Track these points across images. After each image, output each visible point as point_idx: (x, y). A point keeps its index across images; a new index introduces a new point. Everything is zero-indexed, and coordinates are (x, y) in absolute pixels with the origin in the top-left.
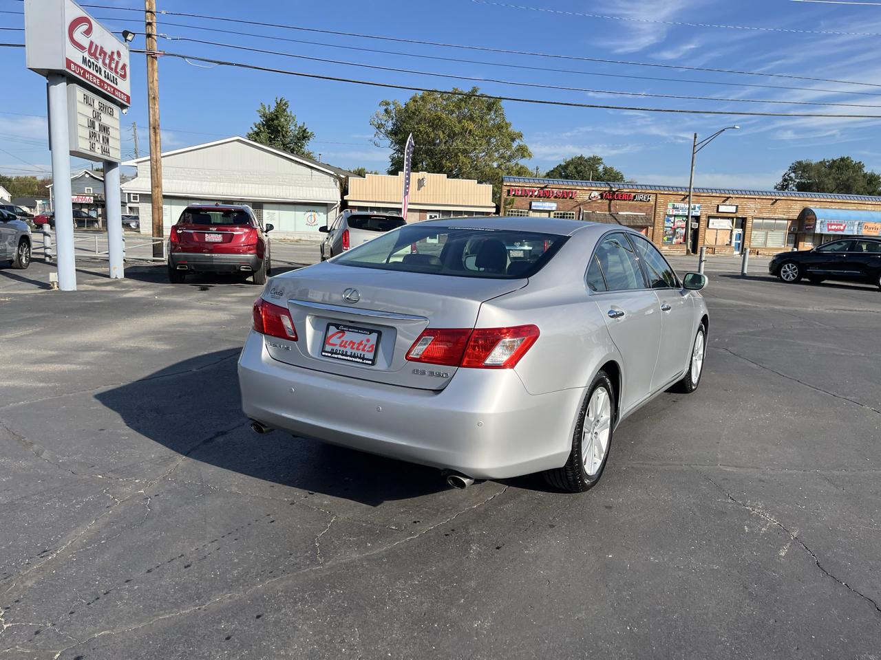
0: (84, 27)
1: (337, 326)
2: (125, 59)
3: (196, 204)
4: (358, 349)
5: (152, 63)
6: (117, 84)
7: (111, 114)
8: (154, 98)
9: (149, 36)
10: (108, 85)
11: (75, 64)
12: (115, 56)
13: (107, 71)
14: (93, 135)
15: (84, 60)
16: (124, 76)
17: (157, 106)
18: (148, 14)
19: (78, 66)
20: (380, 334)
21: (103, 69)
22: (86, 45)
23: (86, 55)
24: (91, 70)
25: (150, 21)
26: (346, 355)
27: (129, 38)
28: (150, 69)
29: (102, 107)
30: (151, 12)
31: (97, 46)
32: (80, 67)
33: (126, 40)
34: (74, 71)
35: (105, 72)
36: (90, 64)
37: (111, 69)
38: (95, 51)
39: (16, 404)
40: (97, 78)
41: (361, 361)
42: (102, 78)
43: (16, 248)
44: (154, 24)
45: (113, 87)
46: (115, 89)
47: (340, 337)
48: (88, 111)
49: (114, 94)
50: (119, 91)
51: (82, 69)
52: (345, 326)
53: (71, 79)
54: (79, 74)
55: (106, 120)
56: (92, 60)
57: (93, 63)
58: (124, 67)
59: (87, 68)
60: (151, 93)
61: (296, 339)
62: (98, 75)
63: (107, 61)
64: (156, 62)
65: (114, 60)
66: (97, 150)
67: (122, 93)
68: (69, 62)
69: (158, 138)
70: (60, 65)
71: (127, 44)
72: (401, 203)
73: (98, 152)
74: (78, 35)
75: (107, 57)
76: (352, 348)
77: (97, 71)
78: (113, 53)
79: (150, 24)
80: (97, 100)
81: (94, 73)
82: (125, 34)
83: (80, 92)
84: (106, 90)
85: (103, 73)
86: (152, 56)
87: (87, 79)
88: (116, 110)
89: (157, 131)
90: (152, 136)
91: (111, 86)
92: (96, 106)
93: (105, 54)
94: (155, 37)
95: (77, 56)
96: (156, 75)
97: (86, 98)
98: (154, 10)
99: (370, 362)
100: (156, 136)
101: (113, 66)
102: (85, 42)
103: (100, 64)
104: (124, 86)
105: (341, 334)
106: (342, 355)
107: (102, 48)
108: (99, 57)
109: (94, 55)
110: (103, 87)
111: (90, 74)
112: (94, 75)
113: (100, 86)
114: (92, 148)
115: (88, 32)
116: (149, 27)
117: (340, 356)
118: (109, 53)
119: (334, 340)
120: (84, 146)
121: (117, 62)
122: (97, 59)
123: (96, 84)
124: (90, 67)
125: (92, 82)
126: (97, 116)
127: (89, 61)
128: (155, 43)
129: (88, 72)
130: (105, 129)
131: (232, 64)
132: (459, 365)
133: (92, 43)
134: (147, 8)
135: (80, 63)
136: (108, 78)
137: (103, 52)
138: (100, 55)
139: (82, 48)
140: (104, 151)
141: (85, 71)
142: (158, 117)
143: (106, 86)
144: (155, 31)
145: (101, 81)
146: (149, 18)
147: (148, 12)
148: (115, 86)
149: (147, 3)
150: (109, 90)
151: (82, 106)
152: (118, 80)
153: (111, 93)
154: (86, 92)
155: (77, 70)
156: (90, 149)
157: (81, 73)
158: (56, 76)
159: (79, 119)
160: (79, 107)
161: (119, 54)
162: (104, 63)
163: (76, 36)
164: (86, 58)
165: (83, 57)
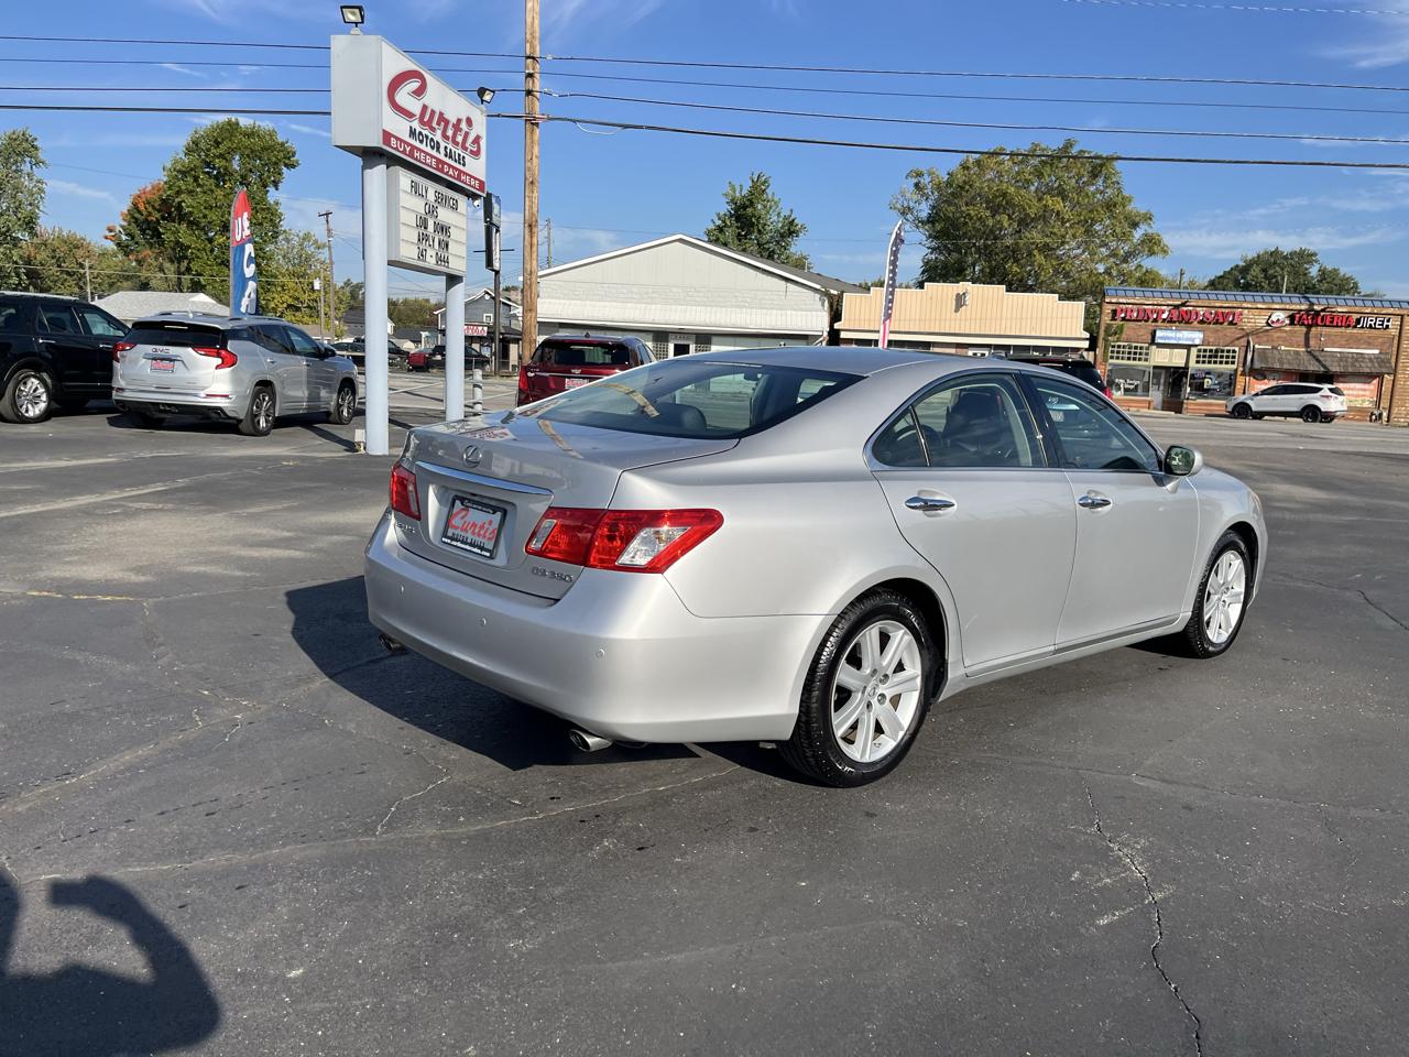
0: (414, 85)
1: (462, 500)
2: (480, 127)
3: (563, 334)
4: (479, 535)
5: (532, 132)
6: (464, 165)
7: (455, 208)
8: (532, 183)
9: (529, 93)
10: (450, 166)
11: (397, 139)
12: (463, 125)
13: (449, 147)
14: (423, 238)
15: (412, 133)
16: (476, 154)
17: (535, 194)
18: (529, 61)
19: (401, 141)
20: (505, 513)
21: (443, 145)
22: (417, 110)
23: (416, 125)
24: (423, 147)
25: (531, 71)
26: (466, 543)
27: (487, 97)
28: (528, 141)
29: (440, 199)
30: (534, 58)
31: (433, 112)
32: (405, 142)
33: (482, 101)
34: (396, 149)
35: (446, 148)
36: (422, 138)
37: (456, 144)
38: (428, 118)
39: (188, 596)
40: (432, 157)
41: (479, 551)
42: (442, 156)
43: (335, 396)
44: (537, 76)
45: (457, 169)
46: (460, 171)
47: (463, 518)
48: (419, 205)
49: (459, 179)
50: (467, 174)
51: (409, 144)
52: (470, 500)
53: (392, 160)
54: (404, 152)
55: (444, 215)
56: (424, 132)
57: (427, 137)
58: (477, 140)
59: (417, 144)
60: (528, 176)
61: (419, 518)
62: (434, 153)
63: (450, 133)
64: (537, 131)
65: (461, 130)
66: (428, 258)
67: (471, 176)
68: (387, 136)
70: (375, 141)
71: (483, 106)
72: (878, 332)
73: (431, 262)
74: (404, 97)
75: (450, 126)
76: (473, 533)
77: (432, 148)
78: (459, 121)
79: (530, 76)
80: (432, 189)
81: (428, 150)
82: (482, 92)
83: (405, 178)
84: (447, 173)
85: (442, 150)
86: (532, 122)
87: (416, 159)
88: (462, 201)
89: (535, 230)
90: (527, 237)
91: (454, 168)
92: (431, 197)
93: (447, 122)
94: (538, 95)
95: (400, 127)
96: (536, 150)
97: (414, 186)
98: (537, 54)
99: (488, 554)
101: (460, 139)
102: (414, 106)
103: (438, 137)
104: (476, 168)
105: (464, 513)
106: (462, 542)
107: (441, 114)
108: (437, 127)
109: (428, 124)
110: (443, 170)
111: (422, 151)
112: (427, 154)
113: (437, 169)
114: (422, 255)
115: (419, 92)
116: (530, 80)
117: (459, 544)
118: (453, 120)
119: (456, 521)
120: (409, 253)
121: (467, 134)
122: (433, 129)
123: (431, 166)
124: (421, 142)
125: (424, 163)
126: (432, 211)
127: (420, 133)
128: (537, 103)
129: (418, 149)
130: (443, 229)
131: (641, 127)
132: (585, 563)
133: (425, 108)
134: (528, 53)
135: (406, 137)
136: (451, 157)
137: (442, 118)
138: (438, 124)
139: (408, 115)
140: (440, 260)
141: (413, 147)
142: (535, 209)
143: (446, 168)
144: (537, 85)
145: (439, 161)
146: (530, 67)
147: (529, 57)
148: (460, 167)
149: (528, 45)
150: (451, 172)
151: (409, 197)
152: (468, 159)
153: (454, 177)
154: (415, 178)
155: (400, 146)
156: (418, 258)
157: (407, 150)
158: (372, 156)
159: (403, 216)
160: (403, 199)
161: (469, 122)
162: (445, 136)
163: (399, 98)
164: (415, 130)
165: (410, 128)
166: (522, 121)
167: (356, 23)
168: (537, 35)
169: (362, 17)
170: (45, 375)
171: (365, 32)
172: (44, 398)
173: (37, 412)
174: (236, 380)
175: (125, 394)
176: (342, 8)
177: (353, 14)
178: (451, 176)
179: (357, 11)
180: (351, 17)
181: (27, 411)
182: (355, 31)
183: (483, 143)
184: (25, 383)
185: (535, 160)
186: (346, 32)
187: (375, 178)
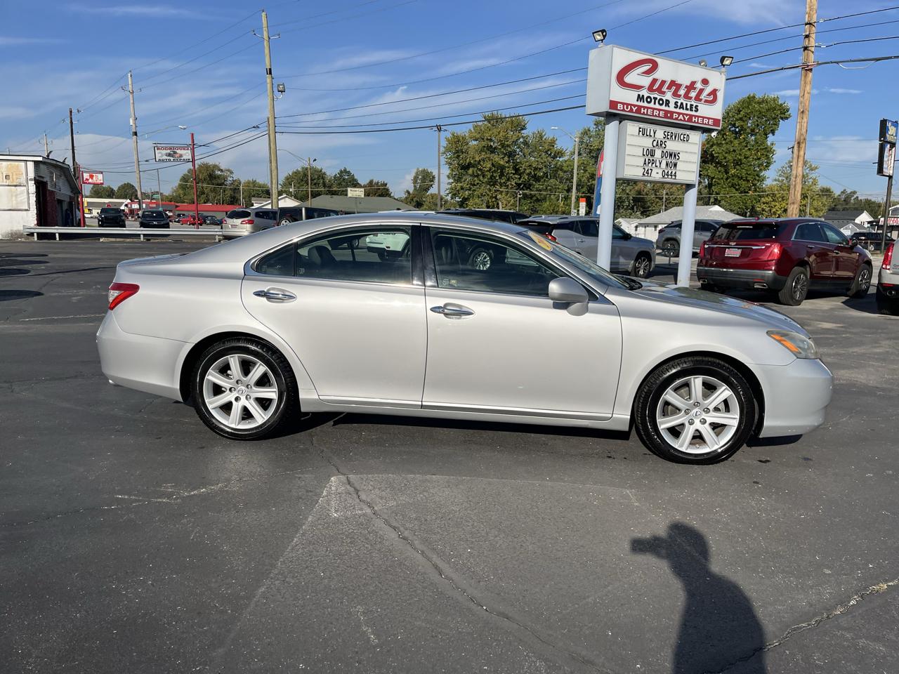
0: (646, 67)
2: (717, 84)
5: (806, 76)
6: (697, 110)
7: (686, 139)
8: (803, 112)
9: (806, 48)
10: (679, 114)
11: (623, 104)
12: (699, 86)
14: (650, 162)
15: (640, 98)
16: (712, 102)
17: (805, 120)
18: (808, 26)
19: (628, 105)
21: (673, 101)
22: (645, 83)
24: (652, 105)
25: (808, 33)
27: (727, 62)
28: (803, 83)
29: (669, 136)
30: (810, 24)
31: (663, 82)
32: (632, 105)
33: (722, 65)
34: (623, 110)
35: (676, 103)
36: (649, 100)
37: (689, 98)
40: (660, 110)
42: (672, 108)
44: (813, 36)
45: (687, 115)
46: (691, 116)
48: (647, 143)
49: (689, 121)
50: (699, 117)
51: (635, 106)
53: (621, 118)
54: (631, 111)
55: (672, 146)
56: (652, 96)
57: (655, 99)
58: (714, 92)
59: (645, 104)
62: (663, 107)
63: (682, 92)
65: (695, 88)
66: (654, 174)
67: (704, 118)
68: (613, 104)
69: (802, 153)
71: (723, 69)
73: (655, 177)
74: (631, 78)
75: (683, 87)
78: (693, 83)
79: (807, 36)
80: (660, 133)
81: (657, 106)
82: (723, 59)
83: (632, 128)
84: (676, 119)
85: (672, 104)
86: (807, 69)
87: (644, 114)
88: (694, 135)
89: (803, 146)
91: (683, 114)
92: (660, 136)
93: (679, 86)
94: (813, 49)
95: (630, 97)
97: (642, 131)
98: (814, 19)
100: (799, 151)
101: (693, 94)
102: (643, 82)
104: (711, 111)
108: (667, 91)
109: (659, 90)
110: (671, 117)
111: (648, 108)
112: (654, 109)
113: (666, 116)
114: (647, 173)
115: (650, 71)
116: (807, 39)
118: (686, 83)
120: (634, 171)
121: (701, 91)
122: (663, 93)
123: (658, 116)
125: (653, 116)
126: (661, 144)
128: (811, 55)
129: (644, 107)
130: (671, 155)
133: (655, 81)
134: (807, 21)
135: (632, 101)
137: (673, 83)
138: (669, 88)
139: (637, 87)
140: (665, 174)
141: (640, 107)
142: (804, 131)
143: (675, 116)
144: (812, 42)
145: (666, 112)
146: (808, 31)
147: (806, 24)
148: (693, 113)
149: (807, 16)
150: (681, 117)
151: (638, 138)
152: (701, 107)
153: (685, 120)
154: (642, 125)
155: (627, 108)
156: (644, 174)
157: (634, 109)
158: (610, 117)
159: (629, 150)
160: (629, 140)
161: (705, 82)
162: (675, 94)
163: (629, 79)
164: (643, 96)
165: (639, 95)
166: (800, 69)
167: (602, 40)
168: (815, 7)
169: (604, 37)
171: (606, 45)
172: (489, 263)
176: (593, 33)
177: (599, 35)
178: (681, 120)
179: (600, 33)
180: (598, 38)
181: (479, 267)
182: (601, 45)
183: (720, 95)
184: (480, 255)
185: (806, 95)
186: (597, 47)
187: (612, 128)
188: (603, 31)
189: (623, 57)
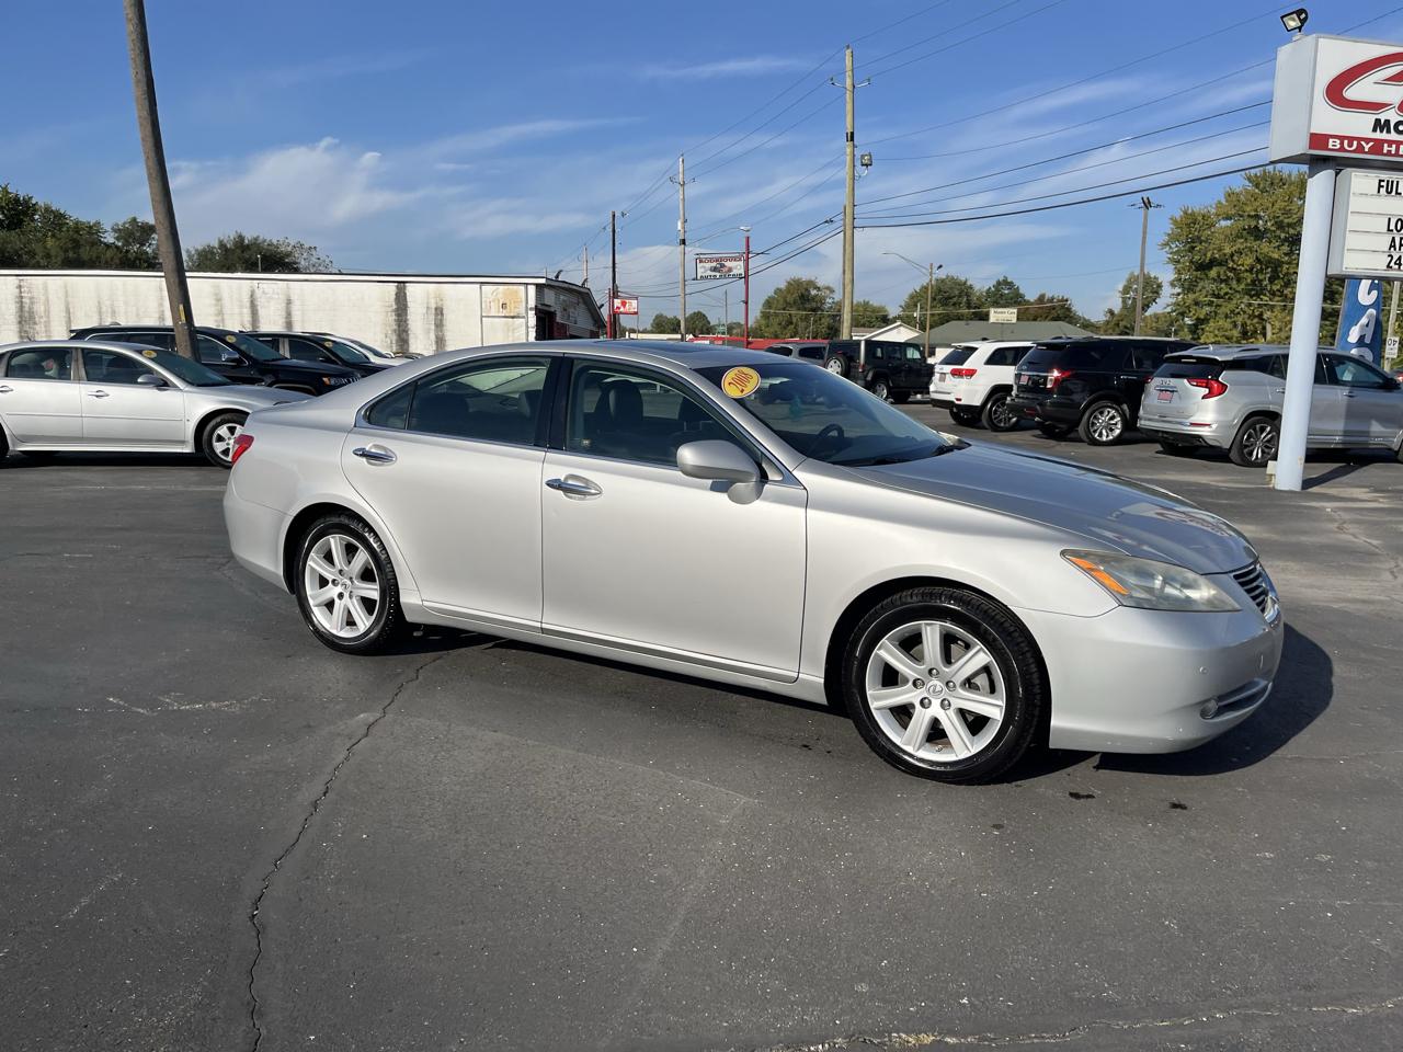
0: (1394, 69)
11: (1342, 138)
15: (1380, 125)
19: (1351, 139)
22: (1392, 98)
23: (1391, 114)
32: (1362, 139)
34: (1342, 149)
48: (1393, 206)
51: (1368, 140)
53: (1338, 164)
59: (1393, 136)
68: (1318, 140)
83: (1362, 182)
87: (1388, 154)
95: (1359, 125)
97: (1385, 185)
102: (1388, 95)
111: (1399, 143)
114: (1395, 264)
120: (1368, 263)
129: (1390, 143)
135: (1364, 132)
139: (1373, 107)
141: (1379, 143)
151: (1371, 200)
154: (1386, 176)
155: (1350, 145)
156: (1388, 266)
157: (1367, 147)
158: (1317, 163)
159: (1353, 222)
160: (1355, 203)
163: (1353, 92)
164: (1387, 122)
165: (1378, 121)
167: (1300, 28)
169: (1303, 22)
170: (1125, 407)
171: (1308, 35)
172: (1119, 426)
173: (1111, 438)
174: (1221, 410)
175: (1143, 422)
176: (1282, 18)
177: (1294, 20)
179: (1295, 16)
180: (1292, 24)
181: (1101, 435)
182: (1298, 36)
184: (1101, 413)
186: (1290, 41)
187: (1319, 185)
188: (1299, 13)
189: (1337, 54)
